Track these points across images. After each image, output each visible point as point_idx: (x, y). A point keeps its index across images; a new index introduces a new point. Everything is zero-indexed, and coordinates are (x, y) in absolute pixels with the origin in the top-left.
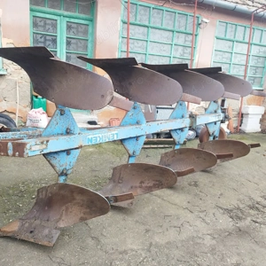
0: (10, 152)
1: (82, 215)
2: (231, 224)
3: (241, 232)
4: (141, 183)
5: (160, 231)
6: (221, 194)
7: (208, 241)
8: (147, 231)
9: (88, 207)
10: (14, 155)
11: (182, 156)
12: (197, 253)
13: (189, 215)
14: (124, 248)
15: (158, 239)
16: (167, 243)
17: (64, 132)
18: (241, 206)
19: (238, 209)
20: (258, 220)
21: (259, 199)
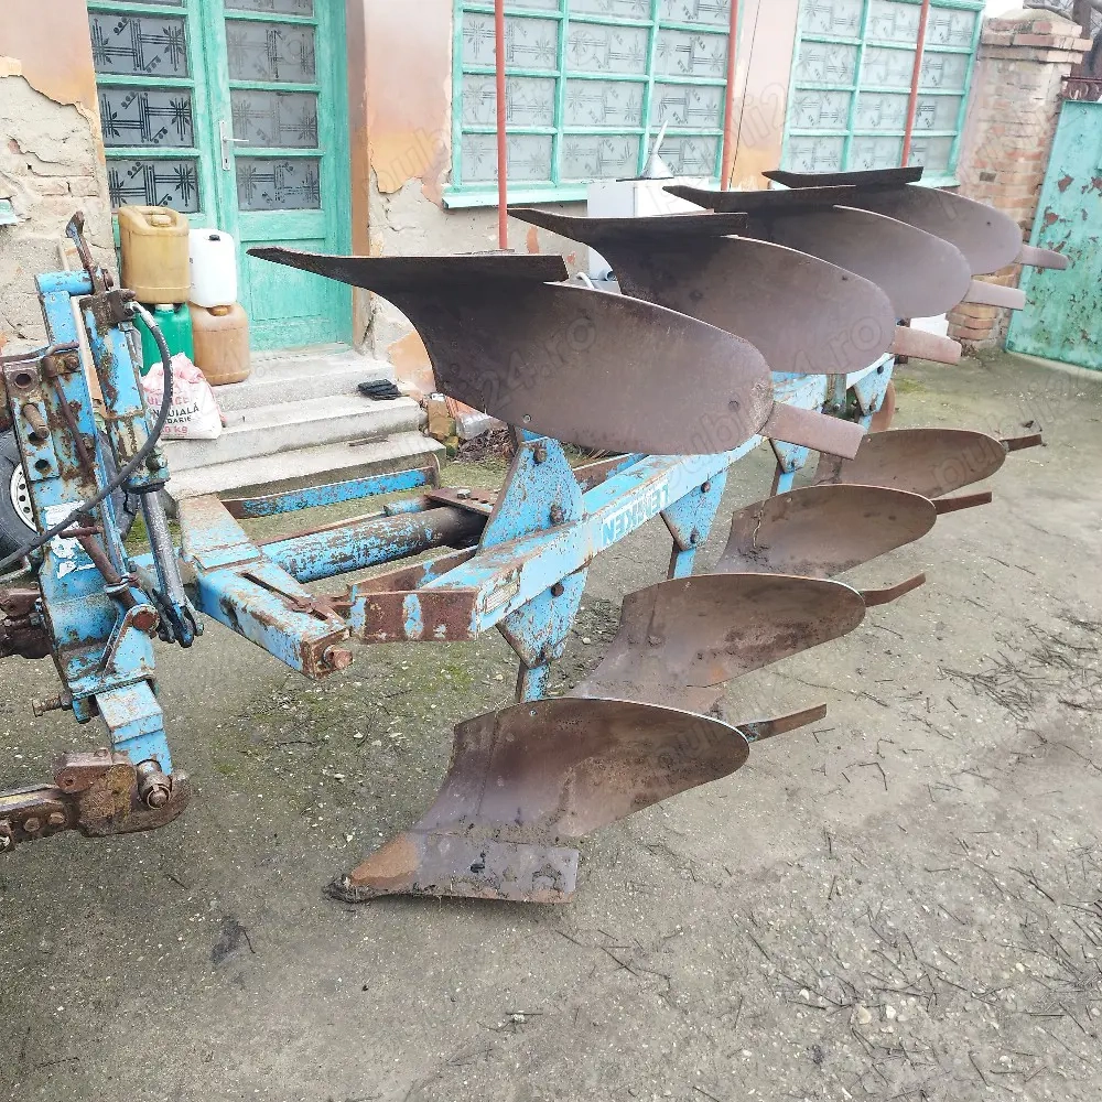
0: (413, 627)
1: (641, 788)
2: (1011, 722)
3: (1049, 747)
4: (731, 637)
5: (828, 786)
6: (941, 626)
7: (973, 793)
8: (792, 793)
9: (666, 762)
10: (427, 636)
11: (812, 514)
12: (964, 837)
13: (883, 716)
14: (758, 863)
15: (834, 815)
16: (869, 822)
17: (545, 522)
18: (1015, 658)
19: (1009, 667)
20: (1080, 699)
21: (1057, 626)
